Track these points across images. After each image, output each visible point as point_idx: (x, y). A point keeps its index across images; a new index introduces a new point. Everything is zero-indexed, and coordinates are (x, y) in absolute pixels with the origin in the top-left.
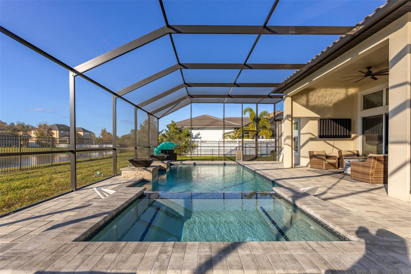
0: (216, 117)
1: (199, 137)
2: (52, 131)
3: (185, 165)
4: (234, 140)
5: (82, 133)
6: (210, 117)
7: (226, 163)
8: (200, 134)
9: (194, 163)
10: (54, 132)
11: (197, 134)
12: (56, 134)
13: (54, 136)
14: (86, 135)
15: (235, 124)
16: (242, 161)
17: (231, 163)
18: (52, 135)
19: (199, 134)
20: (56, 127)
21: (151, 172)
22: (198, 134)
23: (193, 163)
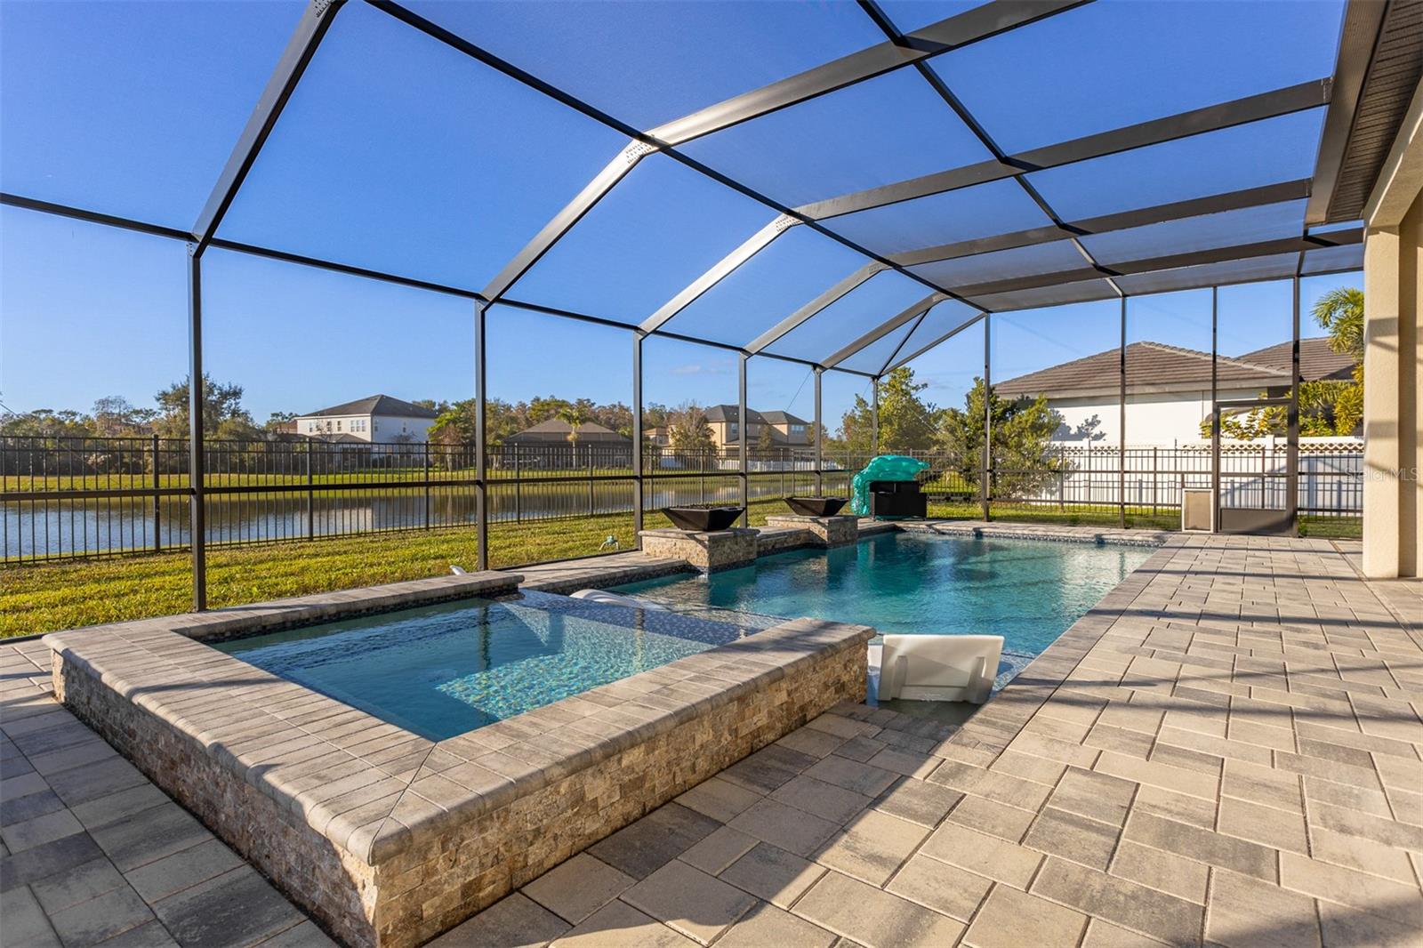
0: (1187, 348)
1: (1096, 431)
2: (710, 425)
3: (944, 534)
4: (1251, 443)
5: (783, 429)
6: (1158, 348)
7: (1104, 537)
8: (1099, 422)
9: (975, 529)
10: (715, 426)
11: (1086, 421)
12: (719, 433)
13: (713, 439)
14: (794, 432)
15: (1267, 370)
16: (1212, 531)
17: (1128, 538)
18: (708, 437)
19: (1094, 422)
20: (721, 415)
21: (705, 546)
22: (1090, 420)
23: (971, 529)
